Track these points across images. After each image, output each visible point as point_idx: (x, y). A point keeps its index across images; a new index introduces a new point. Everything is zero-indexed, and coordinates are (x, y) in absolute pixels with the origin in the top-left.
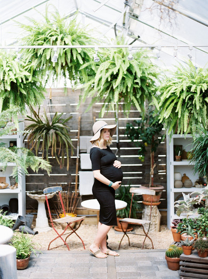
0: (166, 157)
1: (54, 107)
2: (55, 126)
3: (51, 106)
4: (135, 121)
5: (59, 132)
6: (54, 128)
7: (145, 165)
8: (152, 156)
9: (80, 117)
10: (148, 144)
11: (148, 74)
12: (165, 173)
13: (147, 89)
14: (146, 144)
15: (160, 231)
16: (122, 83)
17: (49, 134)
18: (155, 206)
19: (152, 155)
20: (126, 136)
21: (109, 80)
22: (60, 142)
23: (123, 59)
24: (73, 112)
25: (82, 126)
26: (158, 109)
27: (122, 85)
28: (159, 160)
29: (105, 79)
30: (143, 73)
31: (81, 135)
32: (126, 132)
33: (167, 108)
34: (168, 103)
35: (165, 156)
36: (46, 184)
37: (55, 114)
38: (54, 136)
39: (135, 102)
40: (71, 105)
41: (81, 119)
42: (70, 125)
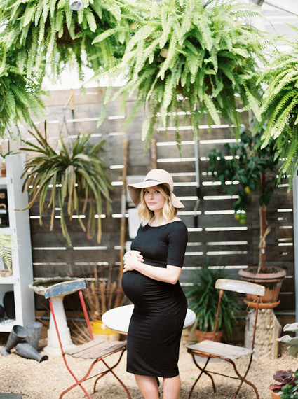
0: (292, 213)
1: (80, 123)
2: (76, 159)
3: (74, 123)
4: (227, 145)
5: (82, 171)
6: (74, 162)
7: (253, 229)
8: (263, 212)
9: (125, 141)
10: (251, 189)
11: (235, 46)
12: (291, 244)
13: (236, 78)
14: (247, 189)
15: (278, 357)
16: (180, 67)
17: (64, 174)
18: (269, 310)
19: (261, 209)
20: (210, 173)
21: (151, 61)
22: (84, 189)
23: (179, 17)
24: (114, 131)
25: (132, 157)
26: (260, 120)
27: (180, 71)
28: (280, 219)
29: (144, 61)
30: (223, 42)
31: (129, 173)
32: (210, 167)
33: (277, 117)
34: (279, 107)
35: (290, 210)
36: (70, 265)
37: (76, 136)
38: (73, 177)
39: (210, 105)
40: (111, 118)
41: (129, 144)
42: (110, 155)
